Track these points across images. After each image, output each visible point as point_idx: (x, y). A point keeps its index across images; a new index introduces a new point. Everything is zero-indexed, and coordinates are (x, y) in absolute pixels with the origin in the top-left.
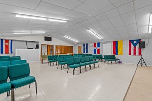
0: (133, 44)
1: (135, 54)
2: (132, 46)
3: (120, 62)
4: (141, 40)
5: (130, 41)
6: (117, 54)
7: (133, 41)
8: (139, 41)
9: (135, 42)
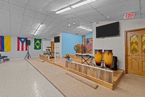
0: (21, 41)
1: (23, 49)
2: (21, 43)
3: (8, 60)
4: (27, 38)
5: (18, 38)
6: (4, 51)
7: (22, 38)
8: (26, 39)
9: (23, 40)
